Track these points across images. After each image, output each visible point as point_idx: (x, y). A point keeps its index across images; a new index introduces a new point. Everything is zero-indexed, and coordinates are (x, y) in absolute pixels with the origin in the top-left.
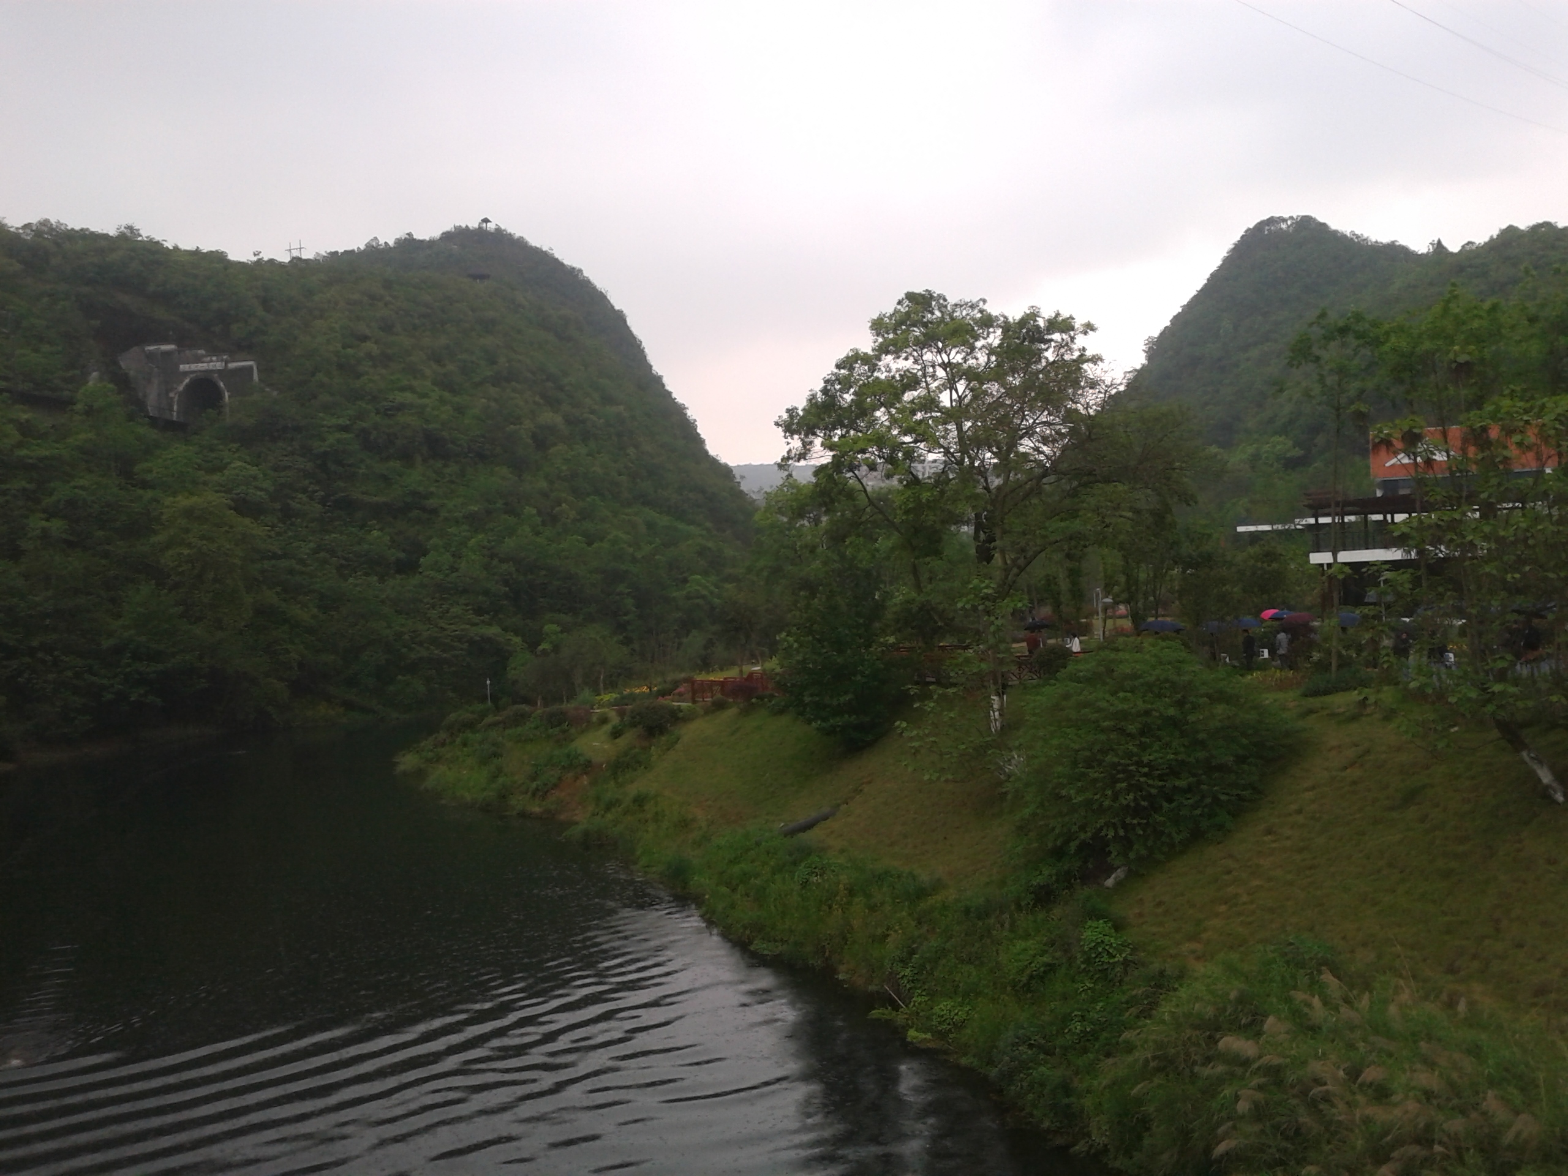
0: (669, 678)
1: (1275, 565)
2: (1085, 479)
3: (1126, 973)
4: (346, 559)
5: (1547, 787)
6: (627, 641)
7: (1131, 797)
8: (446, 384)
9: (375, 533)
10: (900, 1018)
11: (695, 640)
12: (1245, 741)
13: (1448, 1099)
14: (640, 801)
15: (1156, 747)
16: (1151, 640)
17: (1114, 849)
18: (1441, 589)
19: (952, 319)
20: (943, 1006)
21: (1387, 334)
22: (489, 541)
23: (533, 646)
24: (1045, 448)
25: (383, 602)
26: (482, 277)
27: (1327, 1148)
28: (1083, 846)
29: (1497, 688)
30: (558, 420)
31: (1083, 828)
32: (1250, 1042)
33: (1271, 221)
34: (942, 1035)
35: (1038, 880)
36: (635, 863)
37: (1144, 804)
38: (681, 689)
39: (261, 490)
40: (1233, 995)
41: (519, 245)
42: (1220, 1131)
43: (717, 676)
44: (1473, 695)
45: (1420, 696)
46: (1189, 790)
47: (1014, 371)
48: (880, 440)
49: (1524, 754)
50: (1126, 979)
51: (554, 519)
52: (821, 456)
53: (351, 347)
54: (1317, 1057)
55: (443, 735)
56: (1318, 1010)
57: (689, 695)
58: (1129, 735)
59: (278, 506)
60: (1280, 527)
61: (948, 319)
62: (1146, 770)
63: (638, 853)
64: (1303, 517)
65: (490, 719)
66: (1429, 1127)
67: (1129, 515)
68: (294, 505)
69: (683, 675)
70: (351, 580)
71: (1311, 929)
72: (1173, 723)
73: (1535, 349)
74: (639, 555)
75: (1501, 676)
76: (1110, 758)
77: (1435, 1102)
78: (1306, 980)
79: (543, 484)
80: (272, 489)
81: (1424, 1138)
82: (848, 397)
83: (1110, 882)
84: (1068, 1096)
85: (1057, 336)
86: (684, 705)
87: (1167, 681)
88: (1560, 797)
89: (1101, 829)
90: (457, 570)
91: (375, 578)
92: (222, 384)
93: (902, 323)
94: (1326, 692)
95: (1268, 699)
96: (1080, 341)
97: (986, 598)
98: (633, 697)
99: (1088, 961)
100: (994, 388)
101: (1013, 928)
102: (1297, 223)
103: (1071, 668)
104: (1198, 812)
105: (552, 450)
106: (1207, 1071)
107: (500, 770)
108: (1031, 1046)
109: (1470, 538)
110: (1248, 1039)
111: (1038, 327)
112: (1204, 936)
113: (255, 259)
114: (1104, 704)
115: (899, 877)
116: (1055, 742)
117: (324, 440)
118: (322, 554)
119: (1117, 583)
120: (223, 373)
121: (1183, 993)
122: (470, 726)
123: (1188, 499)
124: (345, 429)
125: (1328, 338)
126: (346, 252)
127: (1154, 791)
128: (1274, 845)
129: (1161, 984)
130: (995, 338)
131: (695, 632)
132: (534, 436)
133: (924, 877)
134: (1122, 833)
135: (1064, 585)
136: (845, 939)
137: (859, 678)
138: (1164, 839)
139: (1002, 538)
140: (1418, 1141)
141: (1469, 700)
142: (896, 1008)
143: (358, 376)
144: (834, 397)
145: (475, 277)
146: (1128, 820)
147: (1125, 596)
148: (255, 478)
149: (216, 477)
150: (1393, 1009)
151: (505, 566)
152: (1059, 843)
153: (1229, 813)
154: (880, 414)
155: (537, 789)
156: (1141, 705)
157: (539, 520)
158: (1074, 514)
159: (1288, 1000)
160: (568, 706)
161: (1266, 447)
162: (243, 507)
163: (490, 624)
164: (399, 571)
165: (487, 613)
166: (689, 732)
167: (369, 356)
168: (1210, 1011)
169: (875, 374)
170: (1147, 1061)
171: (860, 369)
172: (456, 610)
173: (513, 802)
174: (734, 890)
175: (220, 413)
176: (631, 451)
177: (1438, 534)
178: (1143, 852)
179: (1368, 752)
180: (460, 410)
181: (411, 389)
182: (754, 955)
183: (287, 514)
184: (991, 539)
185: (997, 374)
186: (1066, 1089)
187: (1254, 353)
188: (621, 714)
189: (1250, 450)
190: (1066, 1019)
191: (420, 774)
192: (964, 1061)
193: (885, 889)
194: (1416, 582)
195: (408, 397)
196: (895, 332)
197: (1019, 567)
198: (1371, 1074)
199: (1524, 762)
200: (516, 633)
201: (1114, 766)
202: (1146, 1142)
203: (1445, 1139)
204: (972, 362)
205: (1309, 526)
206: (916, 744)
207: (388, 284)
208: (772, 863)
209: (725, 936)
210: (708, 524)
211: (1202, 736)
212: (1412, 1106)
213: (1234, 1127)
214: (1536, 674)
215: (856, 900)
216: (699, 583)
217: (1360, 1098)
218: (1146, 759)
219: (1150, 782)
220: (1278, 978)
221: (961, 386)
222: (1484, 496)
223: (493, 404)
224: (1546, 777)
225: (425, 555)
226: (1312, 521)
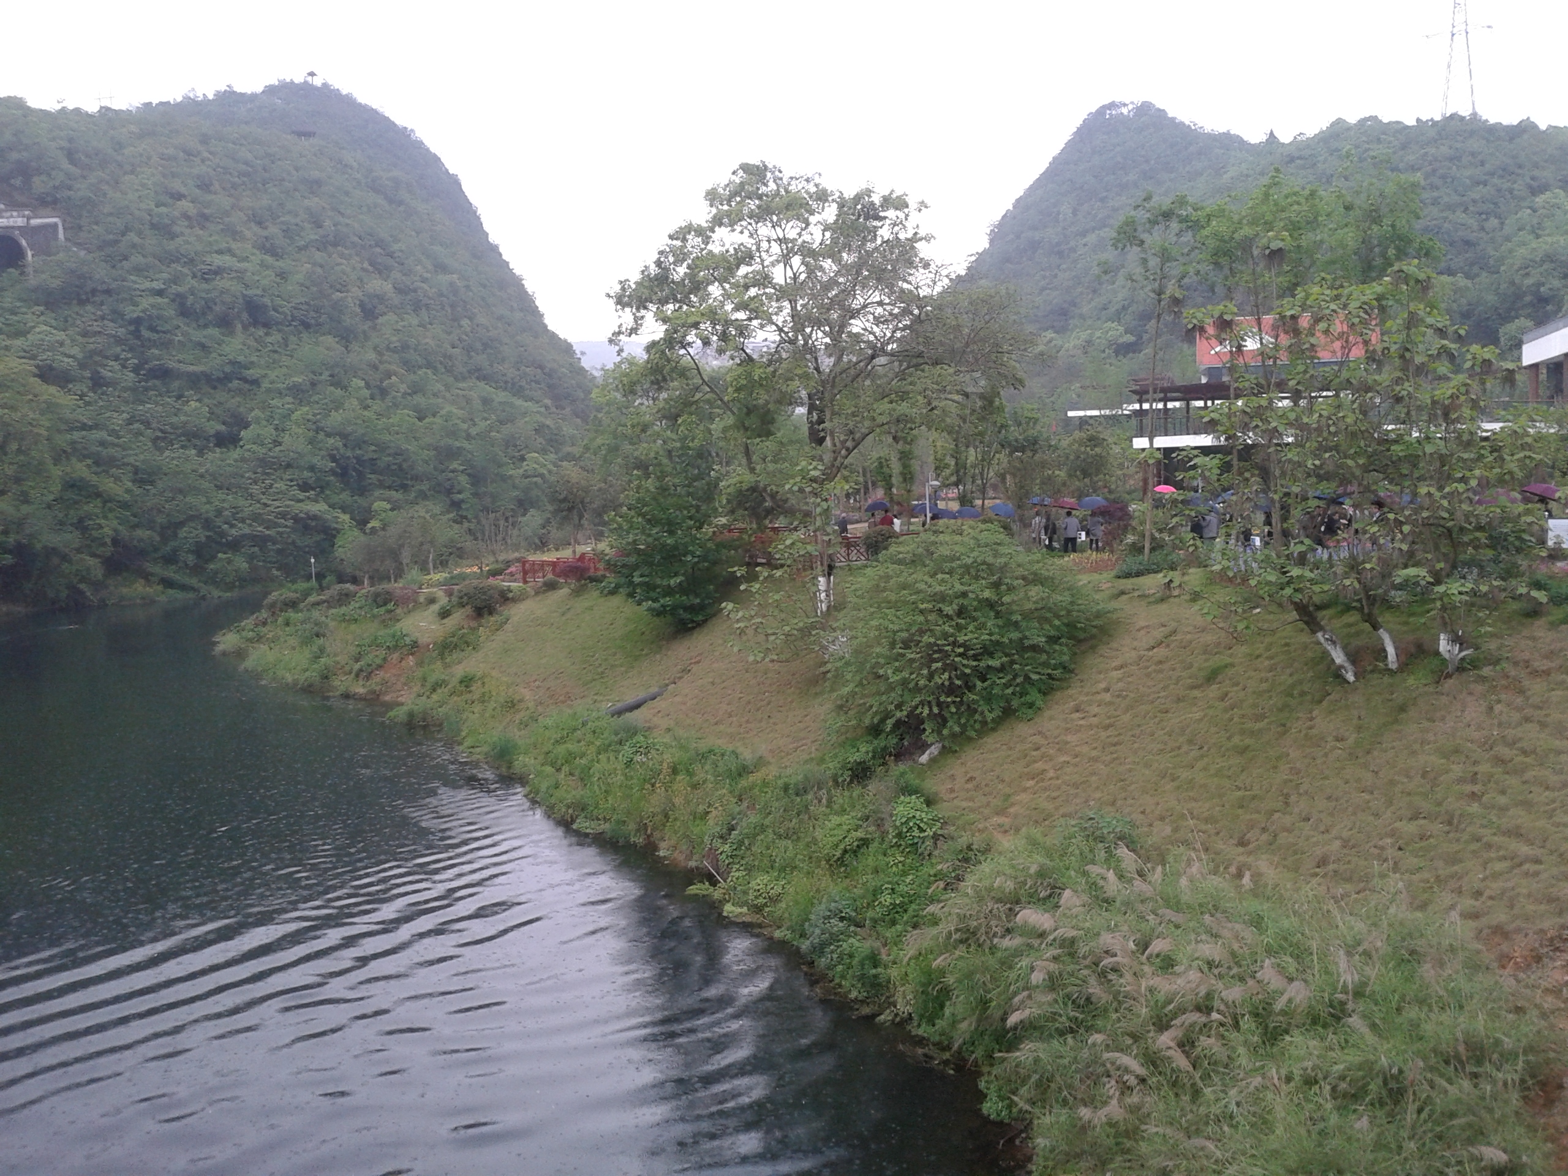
0: (501, 558)
1: (1098, 450)
2: (914, 361)
3: (936, 847)
4: (162, 431)
5: (1341, 667)
6: (460, 520)
7: (946, 675)
8: (269, 248)
9: (193, 404)
10: (717, 894)
11: (533, 520)
12: (1057, 622)
13: (1229, 968)
14: (467, 682)
15: (971, 628)
16: (971, 522)
17: (928, 726)
18: (1247, 475)
19: (787, 191)
20: (760, 881)
21: (1209, 217)
22: (314, 415)
23: (362, 523)
24: (875, 329)
25: (202, 476)
26: (309, 135)
27: (1114, 1016)
28: (898, 724)
29: (1295, 572)
30: (388, 287)
31: (899, 707)
32: (1047, 915)
33: (1112, 105)
34: (758, 909)
35: (855, 757)
36: (460, 744)
37: (958, 682)
38: (512, 569)
39: (69, 356)
40: (1033, 870)
41: (348, 101)
42: (1016, 1000)
43: (550, 557)
44: (1272, 577)
45: (1223, 578)
46: (1002, 669)
47: (848, 247)
48: (713, 315)
49: (1320, 635)
50: (936, 853)
51: (383, 392)
52: (653, 330)
53: (164, 205)
54: (1109, 929)
55: (264, 614)
56: (1112, 884)
57: (519, 576)
58: (947, 616)
59: (87, 374)
60: (1108, 412)
61: (783, 192)
62: (961, 650)
63: (463, 734)
64: (1129, 403)
65: (312, 599)
66: (1209, 996)
67: (956, 397)
68: (105, 373)
69: (517, 555)
70: (167, 453)
71: (1113, 803)
72: (990, 605)
73: (1350, 237)
74: (473, 431)
75: (1302, 560)
76: (927, 639)
77: (1216, 971)
78: (1103, 854)
79: (371, 356)
80: (80, 356)
81: (1204, 1007)
82: (682, 270)
83: (924, 758)
84: (875, 967)
85: (891, 214)
86: (513, 585)
87: (984, 563)
88: (1350, 677)
89: (916, 707)
90: (280, 444)
91: (193, 452)
92: (24, 243)
93: (736, 193)
94: (1138, 574)
95: (1083, 579)
96: (915, 219)
97: (813, 480)
98: (463, 577)
99: (899, 835)
100: (828, 264)
101: (830, 802)
102: (1137, 108)
103: (893, 549)
104: (1009, 691)
105: (380, 320)
106: (1006, 943)
107: (322, 650)
108: (842, 919)
109: (1274, 424)
110: (1046, 911)
111: (872, 204)
112: (1012, 810)
113: (58, 107)
114: (922, 586)
115: (723, 755)
116: (874, 623)
117: (136, 305)
118: (136, 425)
119: (947, 466)
120: (25, 230)
121: (986, 867)
122: (293, 605)
123: (1017, 383)
124: (160, 293)
125: (1153, 222)
126: (161, 103)
127: (968, 671)
128: (1082, 722)
129: (967, 858)
130: (830, 213)
131: (532, 511)
132: (362, 305)
133: (747, 755)
134: (936, 710)
135: (896, 467)
136: (666, 816)
137: (689, 558)
138: (977, 717)
139: (831, 420)
140: (1198, 1009)
141: (1268, 583)
142: (714, 883)
143: (173, 236)
144: (667, 270)
145: (300, 134)
146: (942, 699)
147: (954, 479)
148: (62, 344)
149: (19, 342)
150: (1184, 882)
151: (331, 441)
152: (876, 721)
153: (1040, 691)
154: (715, 290)
155: (361, 670)
156: (958, 587)
157: (366, 393)
158: (903, 396)
159: (1085, 874)
160: (396, 587)
161: (1098, 334)
162: (47, 374)
163: (317, 501)
164: (218, 445)
165: (313, 489)
166: (518, 613)
167: (186, 216)
168: (1010, 885)
169: (710, 247)
170: (950, 933)
171: (693, 241)
172: (280, 485)
173: (337, 683)
174: (558, 770)
175: (22, 273)
176: (465, 322)
177: (1247, 420)
178: (957, 729)
179: (1174, 632)
180: (282, 275)
181: (230, 251)
182: (578, 833)
183: (98, 383)
184: (821, 421)
185: (832, 252)
186: (874, 960)
187: (1091, 238)
188: (450, 594)
189: (1084, 336)
190: (876, 892)
191: (240, 654)
192: (778, 934)
193: (707, 767)
194: (1226, 467)
195: (227, 260)
196: (729, 202)
197: (847, 449)
198: (1158, 946)
199: (1319, 643)
200: (344, 509)
201: (930, 645)
202: (947, 1011)
203: (1222, 1007)
204: (806, 237)
205: (1135, 412)
206: (742, 625)
207: (205, 140)
208: (598, 743)
209: (549, 814)
210: (548, 402)
211: (1014, 618)
212: (1194, 975)
213: (1030, 997)
214: (1335, 558)
215: (679, 778)
216: (535, 461)
217: (1147, 969)
218: (961, 639)
219: (965, 662)
220: (1077, 852)
221: (796, 261)
222: (1292, 383)
223: (319, 270)
224: (1339, 657)
225: (246, 428)
226: (1137, 406)
